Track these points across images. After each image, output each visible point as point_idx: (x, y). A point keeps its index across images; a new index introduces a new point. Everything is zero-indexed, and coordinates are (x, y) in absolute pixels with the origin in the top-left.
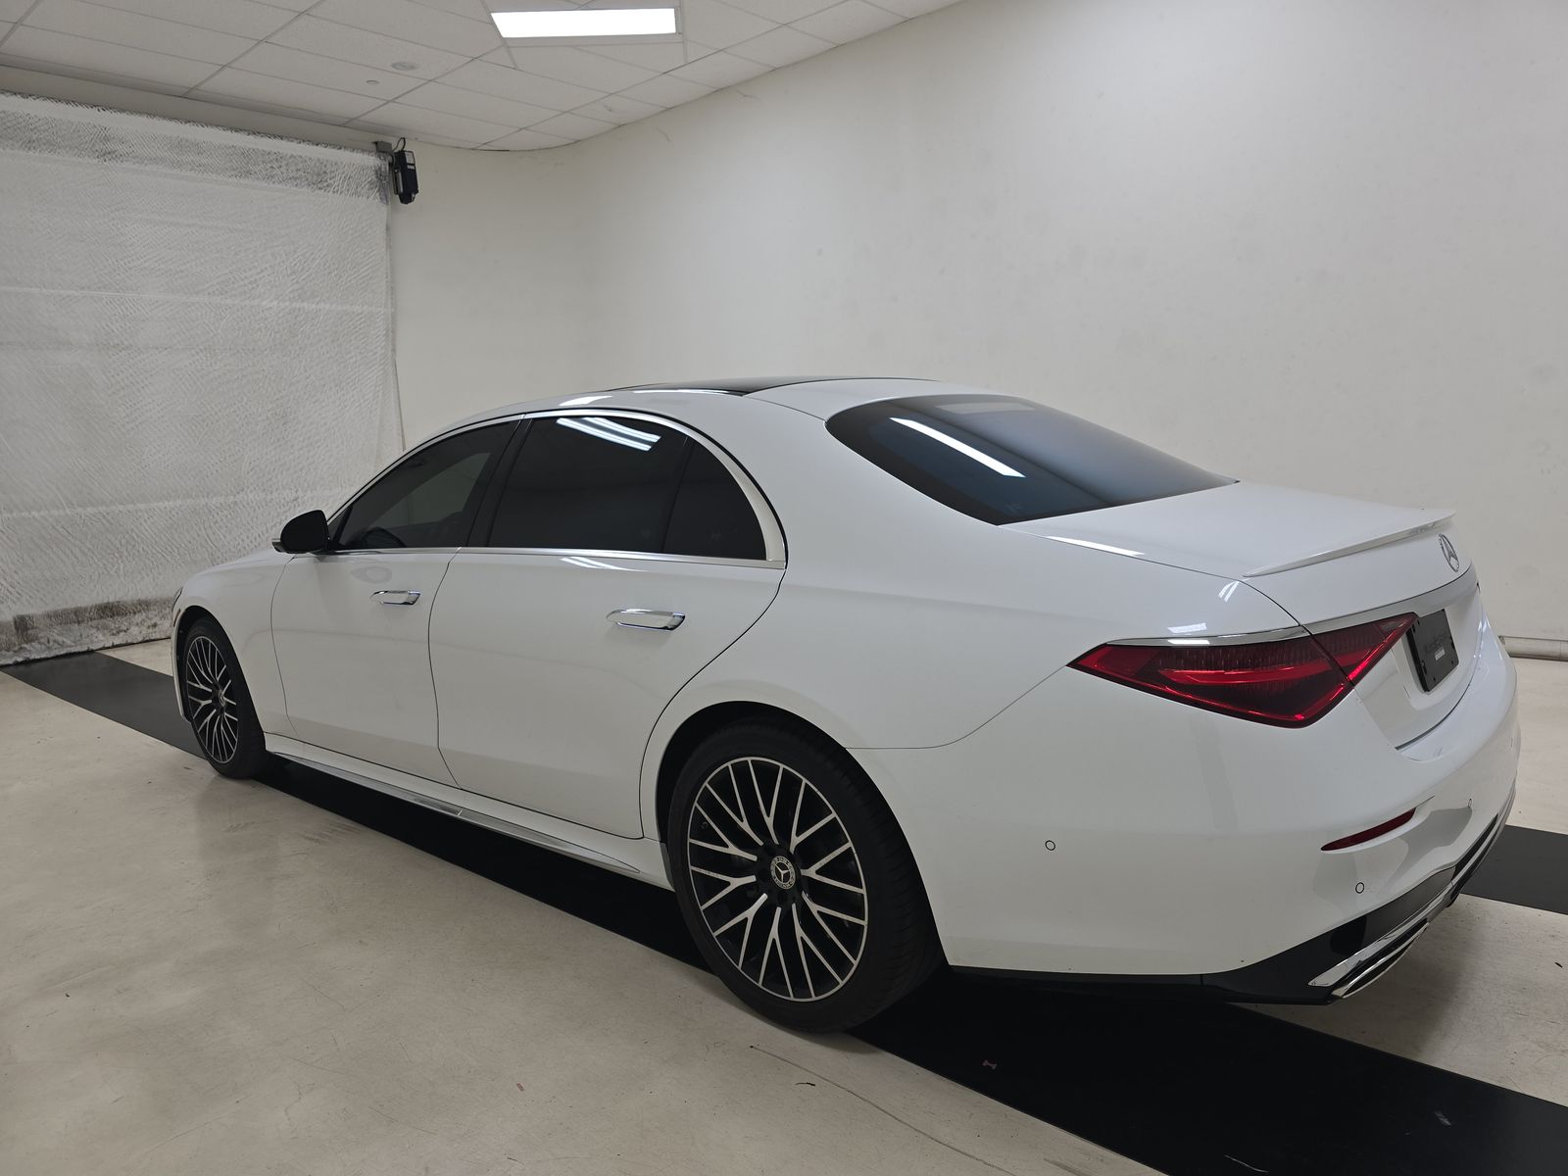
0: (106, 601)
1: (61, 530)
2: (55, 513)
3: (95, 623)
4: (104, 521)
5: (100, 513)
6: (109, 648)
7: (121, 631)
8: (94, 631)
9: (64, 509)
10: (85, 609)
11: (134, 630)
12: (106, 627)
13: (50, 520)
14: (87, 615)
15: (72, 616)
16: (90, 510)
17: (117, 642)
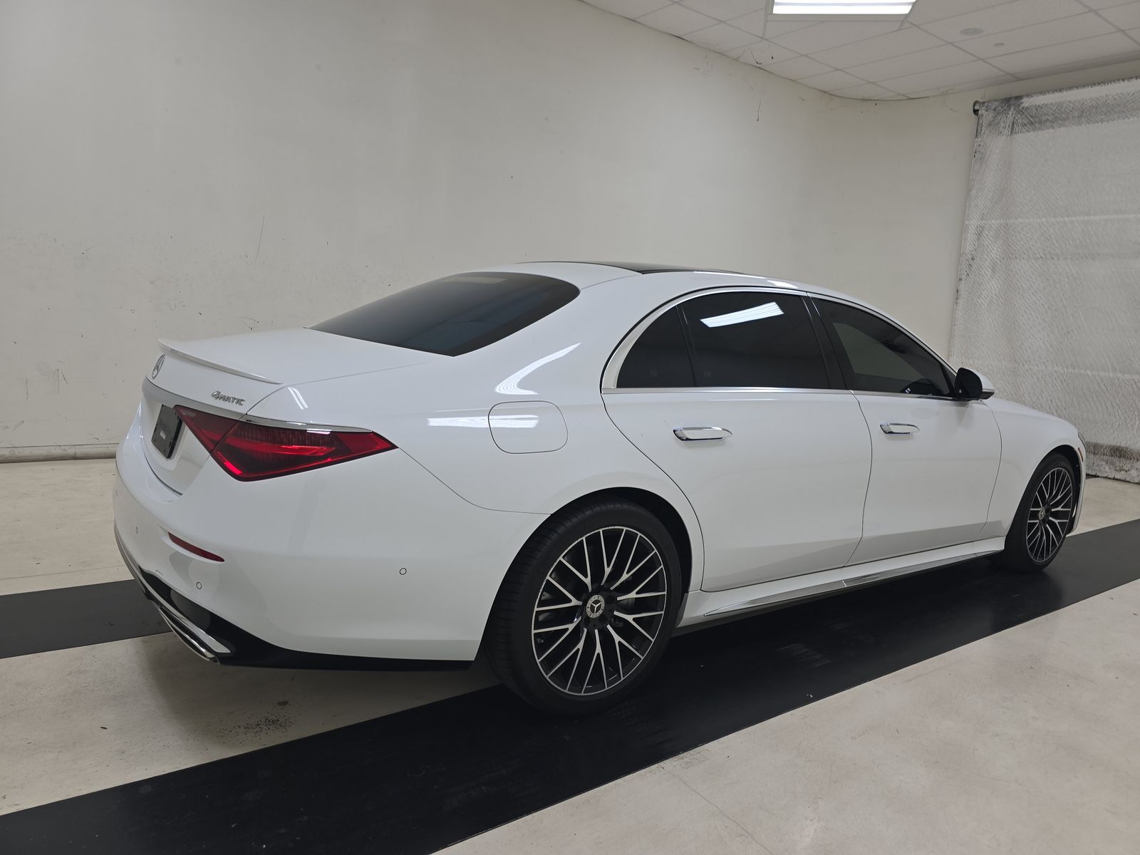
0: (1118, 445)
1: (1103, 386)
2: (1102, 374)
3: (1106, 458)
4: (1134, 386)
5: (1133, 379)
6: (1110, 479)
7: (1123, 470)
8: (1103, 463)
9: (1109, 373)
10: (1102, 446)
11: (1134, 473)
12: (1113, 464)
13: (1098, 378)
14: (1102, 450)
15: (1092, 448)
16: (1127, 376)
17: (1116, 477)
